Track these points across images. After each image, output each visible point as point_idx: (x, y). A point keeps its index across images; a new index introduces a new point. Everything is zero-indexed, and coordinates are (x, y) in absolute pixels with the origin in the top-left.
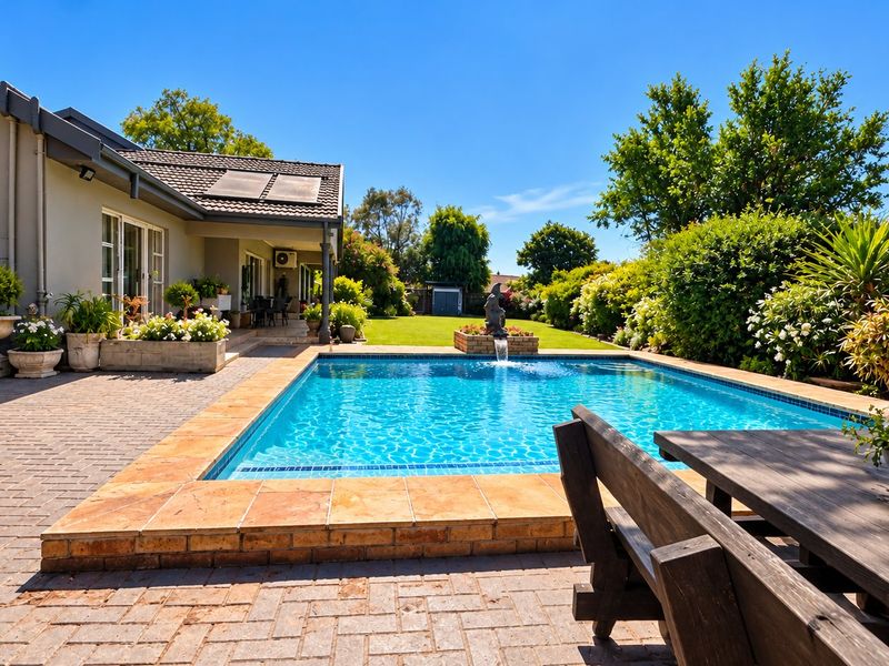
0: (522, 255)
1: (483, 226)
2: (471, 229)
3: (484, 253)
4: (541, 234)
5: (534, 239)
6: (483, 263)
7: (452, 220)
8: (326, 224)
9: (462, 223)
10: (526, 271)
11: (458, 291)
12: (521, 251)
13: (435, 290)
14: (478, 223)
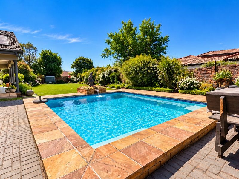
0: (72, 65)
1: (59, 57)
2: (55, 57)
3: (61, 64)
4: (78, 59)
5: (76, 61)
6: (60, 68)
7: (49, 54)
8: (16, 53)
9: (53, 56)
10: (74, 70)
11: (54, 76)
12: (72, 64)
13: (46, 77)
14: (58, 56)
